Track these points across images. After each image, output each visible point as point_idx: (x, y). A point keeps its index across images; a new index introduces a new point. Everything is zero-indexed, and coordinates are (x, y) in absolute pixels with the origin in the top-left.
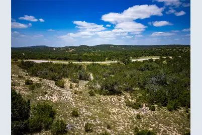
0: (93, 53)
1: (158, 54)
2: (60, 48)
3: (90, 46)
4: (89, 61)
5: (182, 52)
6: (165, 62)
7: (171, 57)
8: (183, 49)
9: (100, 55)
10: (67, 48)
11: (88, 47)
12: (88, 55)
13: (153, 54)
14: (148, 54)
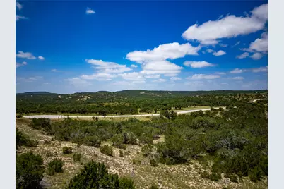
0: (118, 101)
1: (206, 103)
2: (68, 95)
3: (111, 92)
4: (116, 114)
5: (236, 100)
6: (218, 114)
7: (224, 108)
8: (236, 96)
9: (128, 105)
10: (79, 95)
11: (109, 93)
12: (111, 104)
13: (199, 103)
14: (193, 103)
